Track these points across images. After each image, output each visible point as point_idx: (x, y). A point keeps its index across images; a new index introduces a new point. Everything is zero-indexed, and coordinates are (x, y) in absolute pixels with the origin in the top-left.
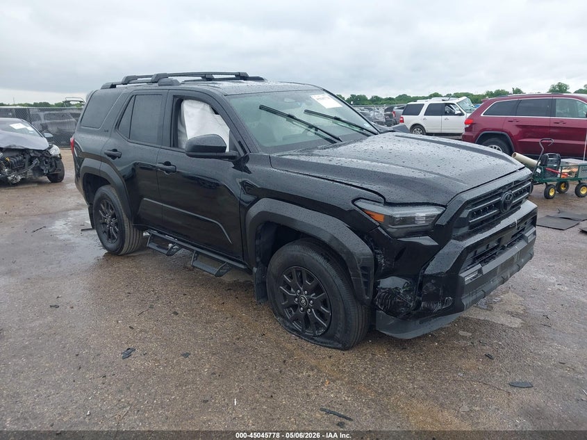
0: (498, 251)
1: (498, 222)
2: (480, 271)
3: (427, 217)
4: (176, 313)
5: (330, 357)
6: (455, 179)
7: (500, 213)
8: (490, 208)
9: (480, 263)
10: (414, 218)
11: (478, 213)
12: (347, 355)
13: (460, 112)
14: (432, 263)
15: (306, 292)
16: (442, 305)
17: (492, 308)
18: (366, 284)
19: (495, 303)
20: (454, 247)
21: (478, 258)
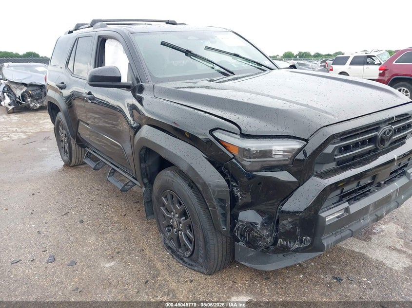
0: (372, 188)
1: (375, 157)
2: (347, 210)
3: (285, 151)
4: (82, 222)
5: (191, 281)
6: (322, 111)
7: (377, 149)
8: (364, 143)
9: (347, 201)
10: (271, 151)
11: (347, 148)
12: (210, 280)
13: (379, 63)
14: (290, 200)
15: (177, 215)
16: (301, 243)
17: (370, 239)
18: (224, 215)
19: (375, 234)
20: (315, 185)
21: (344, 196)
